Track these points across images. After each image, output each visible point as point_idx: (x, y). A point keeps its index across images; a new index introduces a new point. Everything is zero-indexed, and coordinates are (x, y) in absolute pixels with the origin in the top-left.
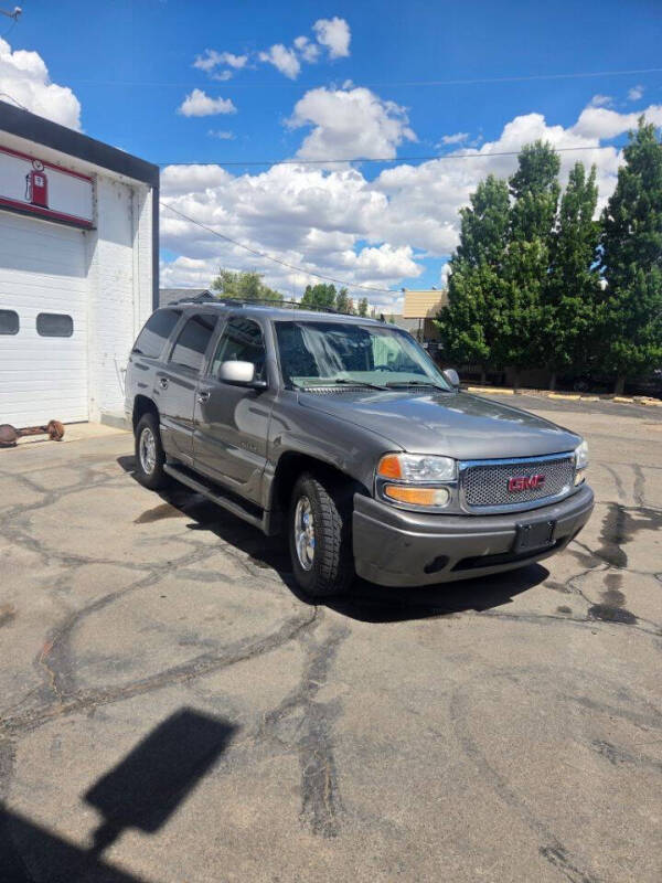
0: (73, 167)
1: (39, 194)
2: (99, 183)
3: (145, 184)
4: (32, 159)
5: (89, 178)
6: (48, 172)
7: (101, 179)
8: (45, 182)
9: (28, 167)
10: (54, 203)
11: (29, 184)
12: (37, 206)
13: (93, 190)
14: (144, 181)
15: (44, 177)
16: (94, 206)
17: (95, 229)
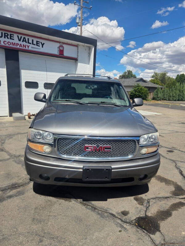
0: (72, 43)
1: (61, 52)
2: (79, 47)
3: (92, 45)
4: (60, 42)
5: (77, 46)
6: (64, 45)
7: (80, 46)
8: (63, 48)
9: (58, 45)
10: (66, 54)
11: (59, 49)
12: (61, 55)
13: (78, 49)
14: (91, 44)
15: (63, 47)
16: (78, 53)
17: (78, 60)
